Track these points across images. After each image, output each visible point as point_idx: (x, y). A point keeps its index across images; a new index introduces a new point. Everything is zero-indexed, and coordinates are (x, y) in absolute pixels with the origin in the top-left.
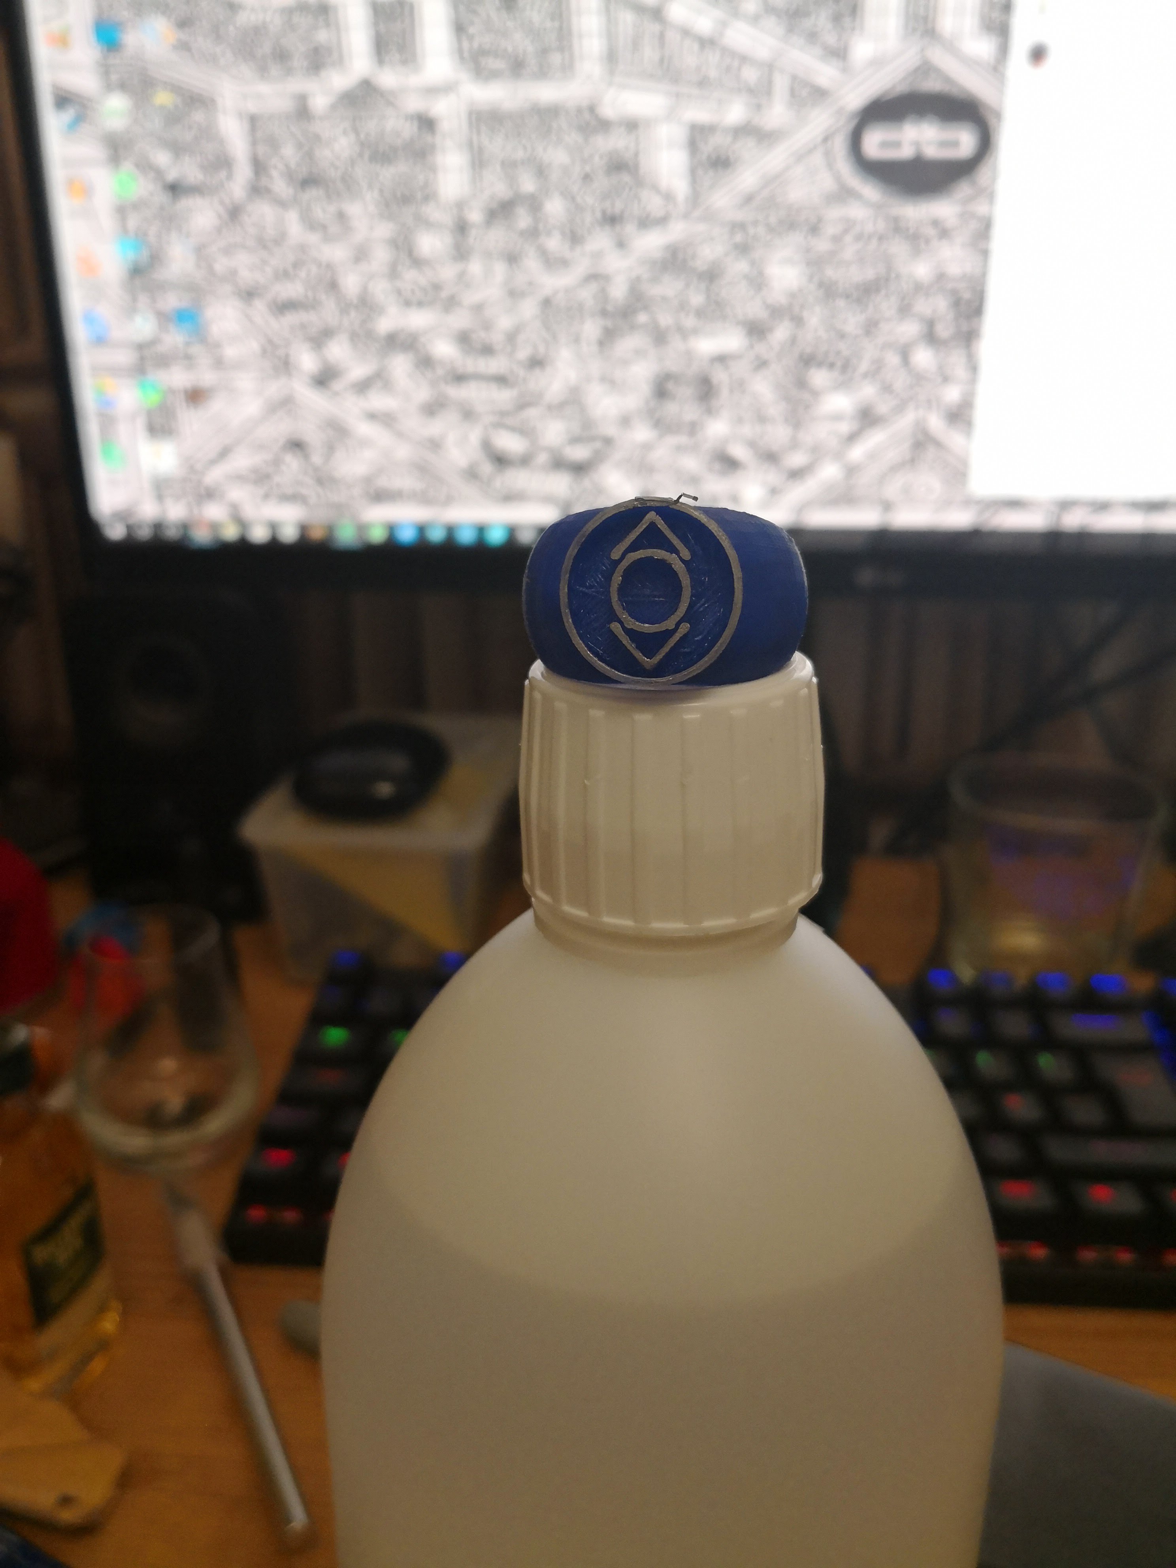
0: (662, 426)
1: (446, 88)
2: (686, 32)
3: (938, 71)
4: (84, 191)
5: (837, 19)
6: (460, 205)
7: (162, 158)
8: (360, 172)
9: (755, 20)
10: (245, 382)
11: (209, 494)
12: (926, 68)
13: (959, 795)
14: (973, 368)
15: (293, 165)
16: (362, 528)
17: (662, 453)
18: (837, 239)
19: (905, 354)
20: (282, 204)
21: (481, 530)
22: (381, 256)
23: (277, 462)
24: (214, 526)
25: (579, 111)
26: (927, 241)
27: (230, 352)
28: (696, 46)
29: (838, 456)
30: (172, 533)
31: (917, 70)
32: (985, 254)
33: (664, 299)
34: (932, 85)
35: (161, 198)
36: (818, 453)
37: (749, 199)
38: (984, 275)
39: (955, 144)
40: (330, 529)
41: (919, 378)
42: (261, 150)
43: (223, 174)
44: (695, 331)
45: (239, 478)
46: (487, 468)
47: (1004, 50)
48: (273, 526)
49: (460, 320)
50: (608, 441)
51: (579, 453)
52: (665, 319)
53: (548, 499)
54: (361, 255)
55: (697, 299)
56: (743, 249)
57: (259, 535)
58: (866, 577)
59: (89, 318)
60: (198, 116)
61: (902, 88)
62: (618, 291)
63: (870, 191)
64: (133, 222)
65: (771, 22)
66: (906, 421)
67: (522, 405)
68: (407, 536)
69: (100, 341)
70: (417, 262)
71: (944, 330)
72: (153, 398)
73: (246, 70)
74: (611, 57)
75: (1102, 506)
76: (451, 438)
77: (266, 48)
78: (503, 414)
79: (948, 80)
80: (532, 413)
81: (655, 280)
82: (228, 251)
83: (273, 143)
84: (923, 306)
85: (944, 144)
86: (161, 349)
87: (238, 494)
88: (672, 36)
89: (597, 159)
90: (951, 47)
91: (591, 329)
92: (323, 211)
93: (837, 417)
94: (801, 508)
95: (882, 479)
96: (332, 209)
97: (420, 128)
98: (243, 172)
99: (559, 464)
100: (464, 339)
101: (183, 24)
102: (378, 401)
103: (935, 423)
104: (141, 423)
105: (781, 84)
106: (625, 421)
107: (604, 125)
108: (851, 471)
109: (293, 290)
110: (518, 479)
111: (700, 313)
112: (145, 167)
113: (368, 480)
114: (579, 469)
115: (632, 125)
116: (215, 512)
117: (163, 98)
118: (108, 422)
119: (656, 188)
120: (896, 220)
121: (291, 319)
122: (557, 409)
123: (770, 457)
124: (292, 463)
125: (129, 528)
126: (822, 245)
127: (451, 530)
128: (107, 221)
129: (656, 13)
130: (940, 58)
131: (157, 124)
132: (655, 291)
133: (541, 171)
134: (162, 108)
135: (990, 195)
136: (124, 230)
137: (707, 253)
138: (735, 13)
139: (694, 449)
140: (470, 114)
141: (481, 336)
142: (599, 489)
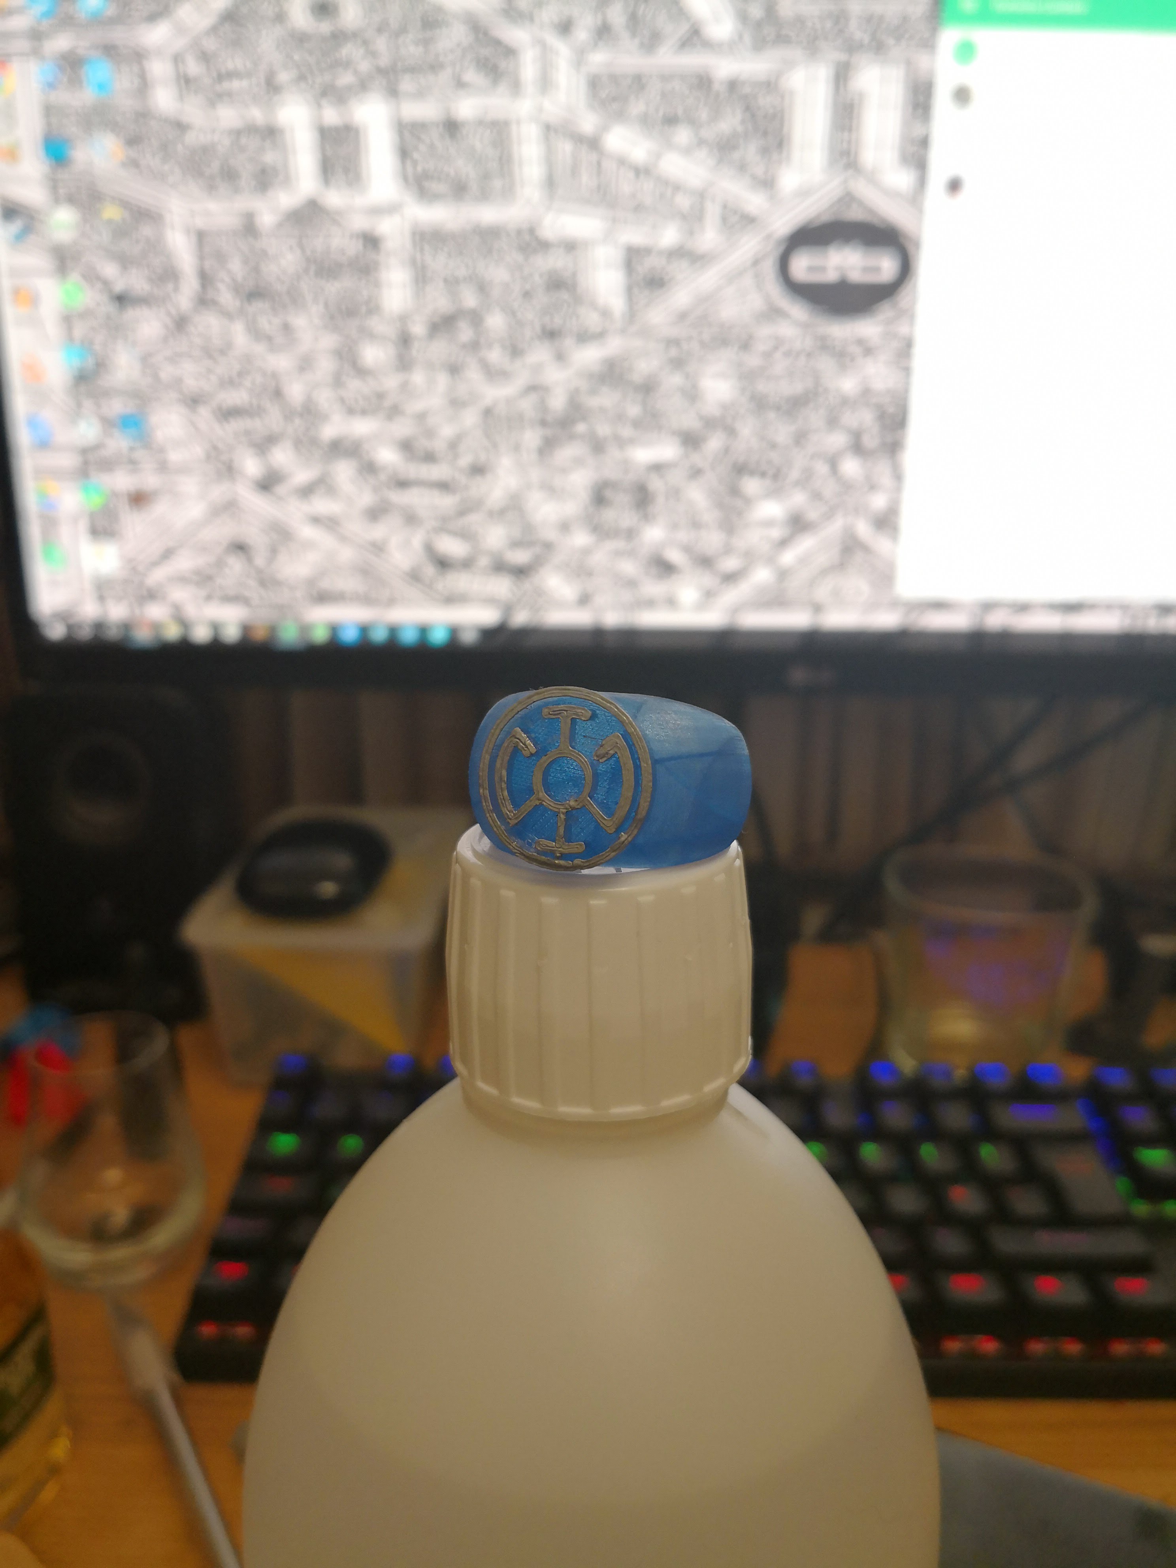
0: (601, 531)
1: (392, 209)
2: (622, 161)
3: (861, 203)
4: (31, 300)
5: (765, 151)
6: (403, 319)
7: (110, 270)
8: (305, 285)
9: (687, 151)
10: (189, 485)
11: (151, 595)
12: (848, 198)
13: (893, 886)
14: (898, 476)
15: (239, 277)
16: (305, 628)
17: (600, 557)
18: (768, 355)
19: (833, 463)
20: (229, 316)
21: (424, 630)
22: (326, 366)
23: (220, 564)
24: (156, 626)
25: (519, 232)
26: (853, 358)
27: (175, 456)
28: (631, 175)
29: (770, 560)
30: (113, 634)
31: (841, 200)
32: (907, 371)
33: (602, 410)
34: (855, 214)
35: (109, 308)
36: (750, 558)
37: (683, 316)
38: (906, 390)
39: (877, 270)
40: (273, 629)
41: (847, 486)
42: (208, 264)
43: (170, 286)
44: (631, 441)
45: (182, 579)
46: (430, 570)
47: (922, 182)
48: (216, 627)
49: (403, 428)
50: (548, 546)
51: (520, 557)
52: (603, 430)
53: (490, 601)
54: (305, 364)
55: (634, 410)
56: (678, 363)
57: (201, 634)
58: (798, 676)
59: (32, 423)
60: (146, 231)
61: (826, 218)
62: (558, 402)
63: (798, 311)
64: (79, 331)
65: (702, 154)
66: (835, 528)
67: (464, 510)
68: (350, 636)
69: (44, 445)
70: (361, 372)
71: (870, 441)
72: (96, 500)
73: (195, 187)
74: (550, 183)
75: (1023, 608)
76: (394, 542)
77: (215, 166)
78: (445, 519)
79: (869, 210)
80: (474, 519)
81: (593, 392)
82: (174, 359)
83: (221, 258)
84: (851, 419)
85: (867, 269)
86: (104, 453)
87: (180, 595)
88: (609, 165)
89: (536, 277)
90: (872, 179)
91: (531, 438)
92: (268, 323)
93: (769, 523)
94: (736, 610)
95: (812, 583)
96: (277, 321)
97: (365, 246)
98: (190, 284)
99: (500, 567)
100: (407, 447)
101: (133, 141)
102: (322, 505)
103: (863, 529)
104: (83, 526)
105: (713, 211)
106: (565, 527)
107: (544, 246)
108: (783, 574)
109: (237, 397)
110: (461, 581)
111: (637, 424)
112: (92, 277)
113: (311, 582)
114: (520, 572)
115: (571, 246)
116: (156, 612)
117: (111, 213)
118: (50, 523)
119: (593, 305)
120: (824, 338)
121: (237, 425)
122: (499, 514)
123: (705, 562)
124: (236, 565)
125: (70, 627)
126: (753, 361)
127: (393, 630)
128: (53, 328)
129: (594, 143)
130: (862, 189)
131: (105, 237)
132: (593, 402)
133: (482, 288)
134: (110, 222)
135: (909, 315)
136: (70, 338)
137: (643, 367)
138: (669, 145)
139: (631, 554)
140: (414, 234)
141: (423, 444)
142: (539, 592)
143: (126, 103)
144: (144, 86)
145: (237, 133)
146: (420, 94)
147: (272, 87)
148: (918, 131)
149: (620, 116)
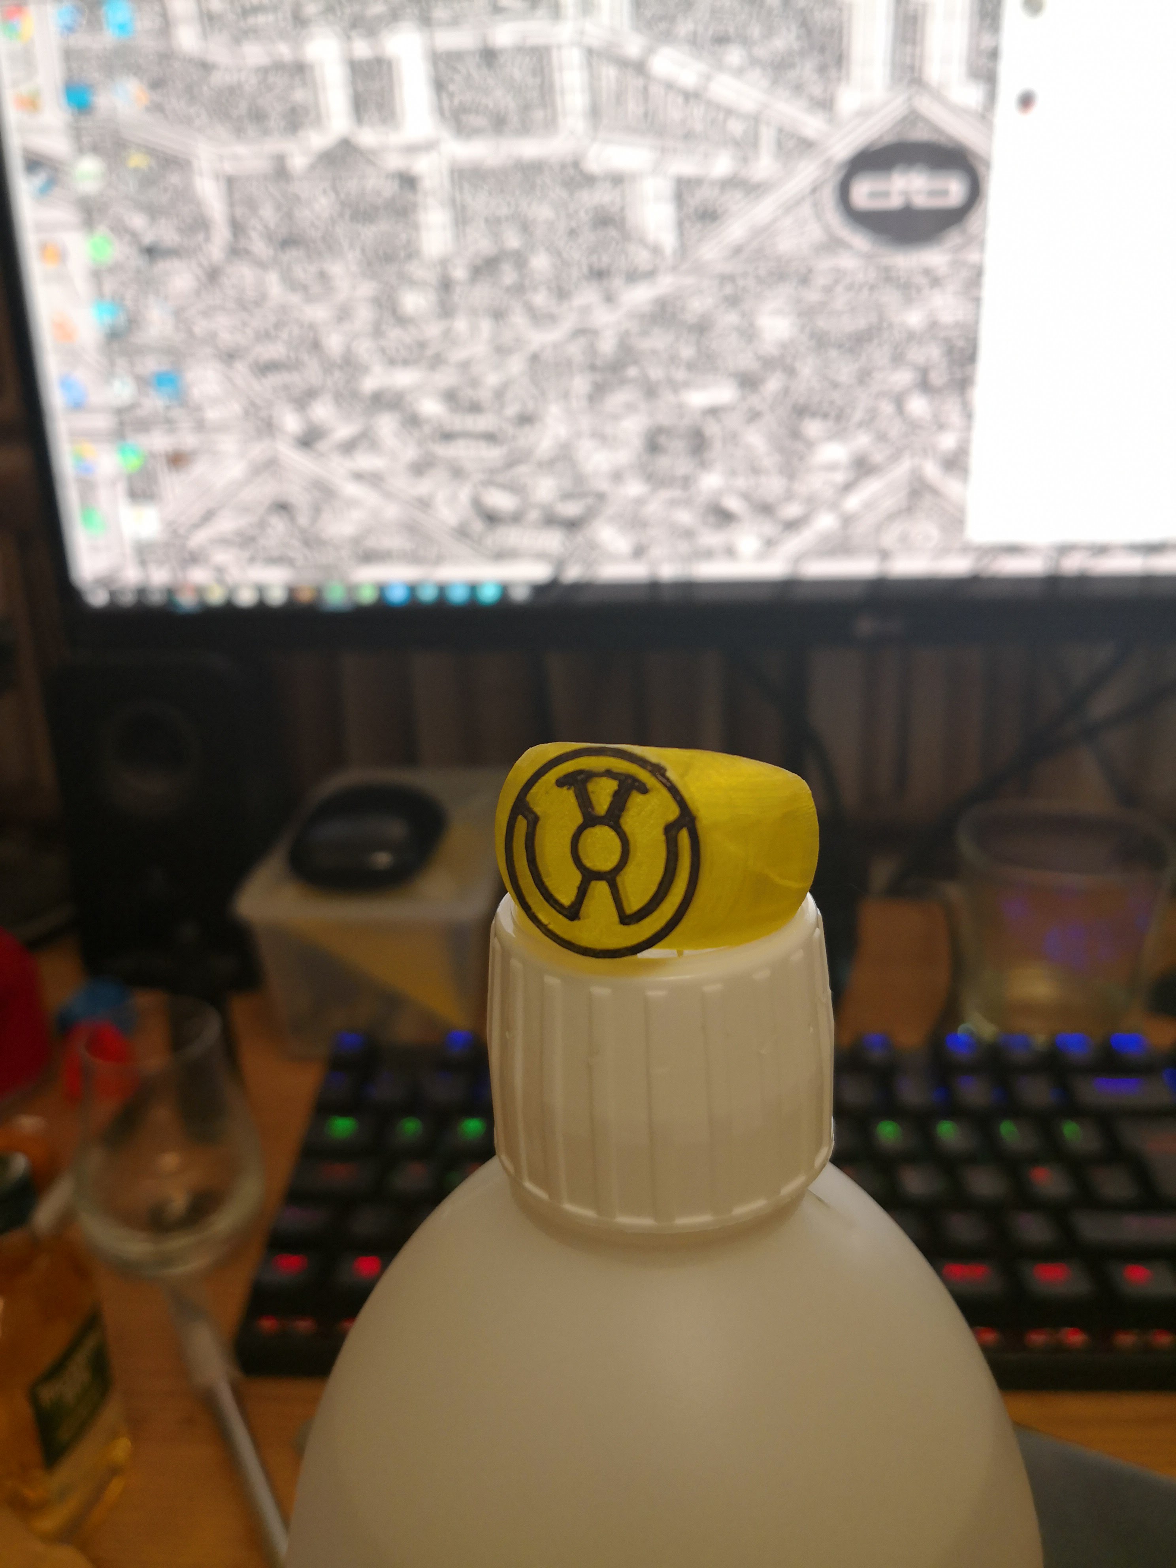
0: (655, 480)
1: (429, 146)
2: (670, 86)
3: (926, 121)
4: (59, 255)
5: (822, 69)
6: (444, 263)
7: (138, 221)
8: (340, 230)
9: (739, 72)
10: (228, 444)
11: (194, 558)
12: (913, 117)
13: (966, 845)
14: (968, 415)
15: (272, 225)
16: (352, 589)
17: (654, 508)
18: (828, 290)
19: (899, 401)
20: (262, 265)
21: (473, 588)
22: (364, 315)
23: (262, 525)
24: (200, 590)
25: (563, 166)
26: (919, 290)
27: (212, 414)
28: (680, 100)
29: (834, 506)
30: (156, 599)
31: (904, 119)
32: (977, 301)
33: (654, 352)
34: (920, 134)
35: (137, 261)
36: (813, 504)
37: (737, 250)
38: (977, 322)
39: (945, 193)
40: (319, 591)
41: (913, 426)
42: (239, 211)
43: (201, 237)
44: (687, 385)
45: (224, 541)
46: (478, 526)
47: (991, 97)
48: (260, 589)
49: (446, 378)
50: (601, 497)
51: (571, 509)
52: (656, 373)
53: (541, 556)
54: (344, 314)
55: (687, 352)
56: (733, 301)
57: (246, 598)
58: (865, 626)
59: (66, 384)
60: (174, 179)
61: (889, 139)
62: (607, 346)
63: (860, 241)
64: (109, 286)
65: (755, 74)
66: (902, 470)
67: (512, 462)
68: (397, 595)
69: (78, 406)
70: (402, 320)
71: (937, 378)
72: (133, 462)
73: (222, 131)
74: (595, 112)
75: (1101, 550)
76: (441, 497)
77: (243, 107)
78: (492, 471)
79: (936, 129)
80: (522, 470)
81: (644, 333)
82: (207, 313)
83: (252, 205)
84: (917, 355)
85: (932, 193)
86: (140, 413)
87: (222, 557)
88: (656, 90)
89: (582, 214)
90: (938, 96)
91: (581, 384)
92: (303, 272)
93: (832, 467)
94: (799, 558)
95: (879, 528)
96: (313, 269)
97: (401, 187)
98: (221, 234)
99: (551, 520)
100: (451, 397)
101: (157, 84)
102: (365, 461)
103: (931, 470)
104: (121, 488)
105: (767, 136)
106: (617, 476)
107: (590, 180)
108: (847, 520)
109: (274, 351)
110: (511, 536)
111: (691, 366)
112: (120, 229)
113: (356, 541)
114: (572, 525)
115: (617, 180)
116: (199, 576)
117: (137, 160)
118: (87, 487)
119: (643, 242)
120: (887, 269)
121: (275, 380)
122: (549, 465)
123: (765, 509)
124: (278, 525)
125: (112, 594)
126: (813, 296)
127: (442, 589)
128: (82, 285)
129: (640, 67)
130: (927, 107)
131: (131, 186)
132: (645, 344)
133: (526, 227)
134: (136, 170)
135: (980, 243)
136: (100, 294)
137: (697, 306)
138: (720, 66)
139: (687, 502)
140: (452, 172)
141: (468, 393)
142: (593, 546)
143: (149, 45)
144: (166, 26)
145: (264, 71)
146: (455, 22)
147: (300, 21)
148: (987, 41)
149: (667, 37)
